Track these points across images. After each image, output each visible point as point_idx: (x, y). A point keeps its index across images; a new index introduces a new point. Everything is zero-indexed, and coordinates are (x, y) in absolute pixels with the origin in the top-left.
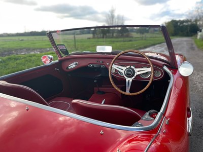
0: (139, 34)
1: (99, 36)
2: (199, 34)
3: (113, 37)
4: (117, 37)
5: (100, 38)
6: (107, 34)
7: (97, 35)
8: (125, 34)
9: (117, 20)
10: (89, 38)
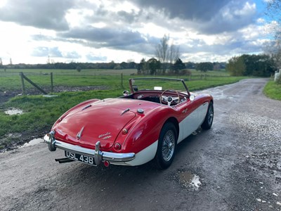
0: (199, 71)
1: (146, 72)
2: (276, 74)
3: (164, 74)
4: (169, 74)
5: (148, 74)
6: (157, 70)
7: (143, 70)
8: (180, 71)
9: (170, 52)
10: (133, 75)
